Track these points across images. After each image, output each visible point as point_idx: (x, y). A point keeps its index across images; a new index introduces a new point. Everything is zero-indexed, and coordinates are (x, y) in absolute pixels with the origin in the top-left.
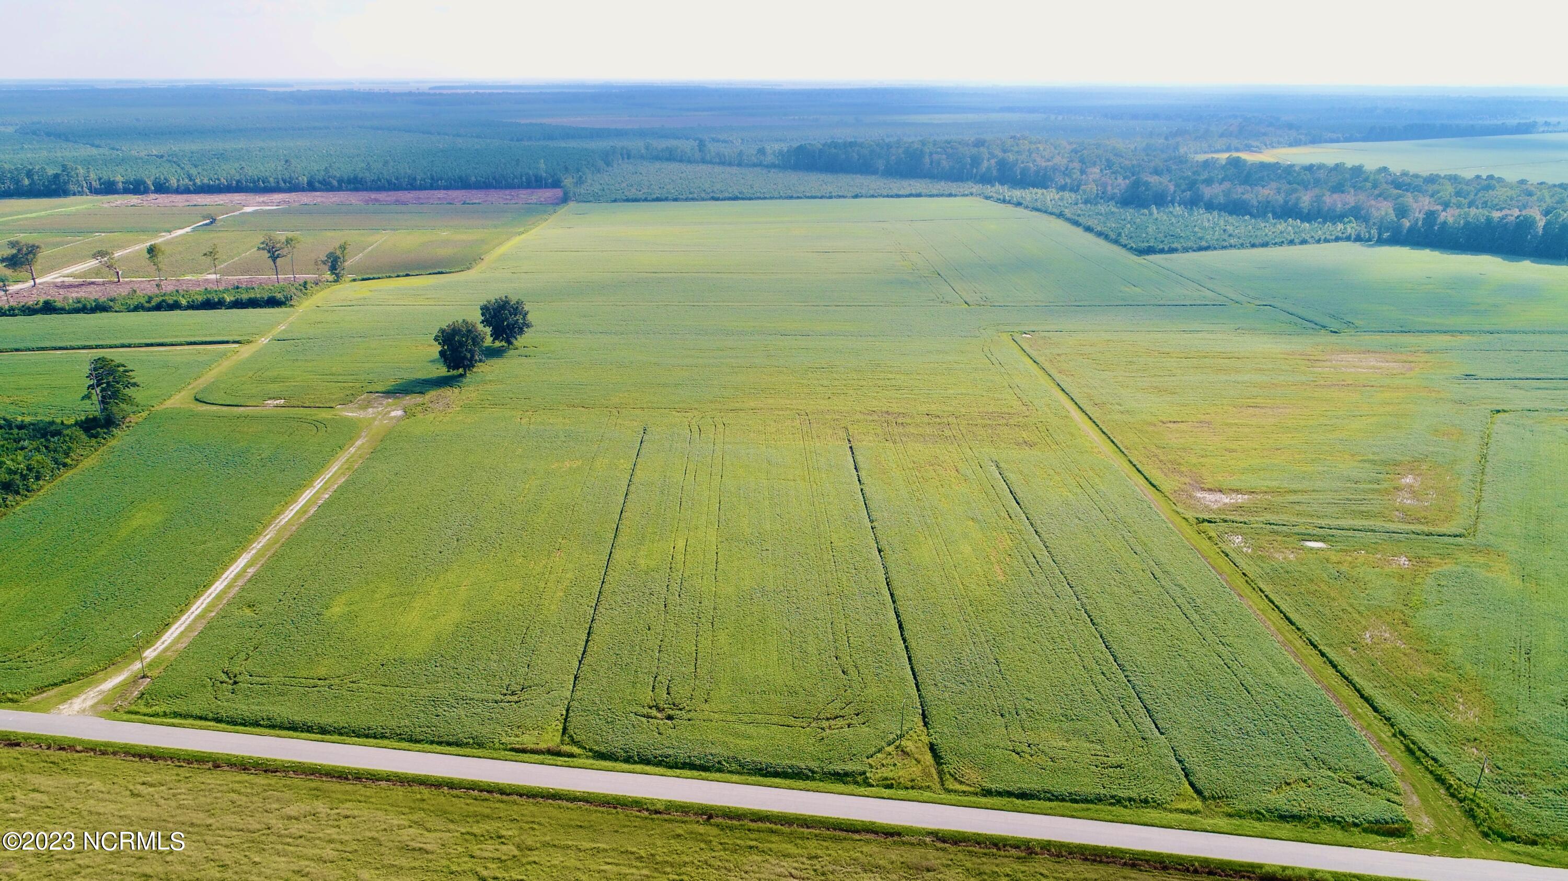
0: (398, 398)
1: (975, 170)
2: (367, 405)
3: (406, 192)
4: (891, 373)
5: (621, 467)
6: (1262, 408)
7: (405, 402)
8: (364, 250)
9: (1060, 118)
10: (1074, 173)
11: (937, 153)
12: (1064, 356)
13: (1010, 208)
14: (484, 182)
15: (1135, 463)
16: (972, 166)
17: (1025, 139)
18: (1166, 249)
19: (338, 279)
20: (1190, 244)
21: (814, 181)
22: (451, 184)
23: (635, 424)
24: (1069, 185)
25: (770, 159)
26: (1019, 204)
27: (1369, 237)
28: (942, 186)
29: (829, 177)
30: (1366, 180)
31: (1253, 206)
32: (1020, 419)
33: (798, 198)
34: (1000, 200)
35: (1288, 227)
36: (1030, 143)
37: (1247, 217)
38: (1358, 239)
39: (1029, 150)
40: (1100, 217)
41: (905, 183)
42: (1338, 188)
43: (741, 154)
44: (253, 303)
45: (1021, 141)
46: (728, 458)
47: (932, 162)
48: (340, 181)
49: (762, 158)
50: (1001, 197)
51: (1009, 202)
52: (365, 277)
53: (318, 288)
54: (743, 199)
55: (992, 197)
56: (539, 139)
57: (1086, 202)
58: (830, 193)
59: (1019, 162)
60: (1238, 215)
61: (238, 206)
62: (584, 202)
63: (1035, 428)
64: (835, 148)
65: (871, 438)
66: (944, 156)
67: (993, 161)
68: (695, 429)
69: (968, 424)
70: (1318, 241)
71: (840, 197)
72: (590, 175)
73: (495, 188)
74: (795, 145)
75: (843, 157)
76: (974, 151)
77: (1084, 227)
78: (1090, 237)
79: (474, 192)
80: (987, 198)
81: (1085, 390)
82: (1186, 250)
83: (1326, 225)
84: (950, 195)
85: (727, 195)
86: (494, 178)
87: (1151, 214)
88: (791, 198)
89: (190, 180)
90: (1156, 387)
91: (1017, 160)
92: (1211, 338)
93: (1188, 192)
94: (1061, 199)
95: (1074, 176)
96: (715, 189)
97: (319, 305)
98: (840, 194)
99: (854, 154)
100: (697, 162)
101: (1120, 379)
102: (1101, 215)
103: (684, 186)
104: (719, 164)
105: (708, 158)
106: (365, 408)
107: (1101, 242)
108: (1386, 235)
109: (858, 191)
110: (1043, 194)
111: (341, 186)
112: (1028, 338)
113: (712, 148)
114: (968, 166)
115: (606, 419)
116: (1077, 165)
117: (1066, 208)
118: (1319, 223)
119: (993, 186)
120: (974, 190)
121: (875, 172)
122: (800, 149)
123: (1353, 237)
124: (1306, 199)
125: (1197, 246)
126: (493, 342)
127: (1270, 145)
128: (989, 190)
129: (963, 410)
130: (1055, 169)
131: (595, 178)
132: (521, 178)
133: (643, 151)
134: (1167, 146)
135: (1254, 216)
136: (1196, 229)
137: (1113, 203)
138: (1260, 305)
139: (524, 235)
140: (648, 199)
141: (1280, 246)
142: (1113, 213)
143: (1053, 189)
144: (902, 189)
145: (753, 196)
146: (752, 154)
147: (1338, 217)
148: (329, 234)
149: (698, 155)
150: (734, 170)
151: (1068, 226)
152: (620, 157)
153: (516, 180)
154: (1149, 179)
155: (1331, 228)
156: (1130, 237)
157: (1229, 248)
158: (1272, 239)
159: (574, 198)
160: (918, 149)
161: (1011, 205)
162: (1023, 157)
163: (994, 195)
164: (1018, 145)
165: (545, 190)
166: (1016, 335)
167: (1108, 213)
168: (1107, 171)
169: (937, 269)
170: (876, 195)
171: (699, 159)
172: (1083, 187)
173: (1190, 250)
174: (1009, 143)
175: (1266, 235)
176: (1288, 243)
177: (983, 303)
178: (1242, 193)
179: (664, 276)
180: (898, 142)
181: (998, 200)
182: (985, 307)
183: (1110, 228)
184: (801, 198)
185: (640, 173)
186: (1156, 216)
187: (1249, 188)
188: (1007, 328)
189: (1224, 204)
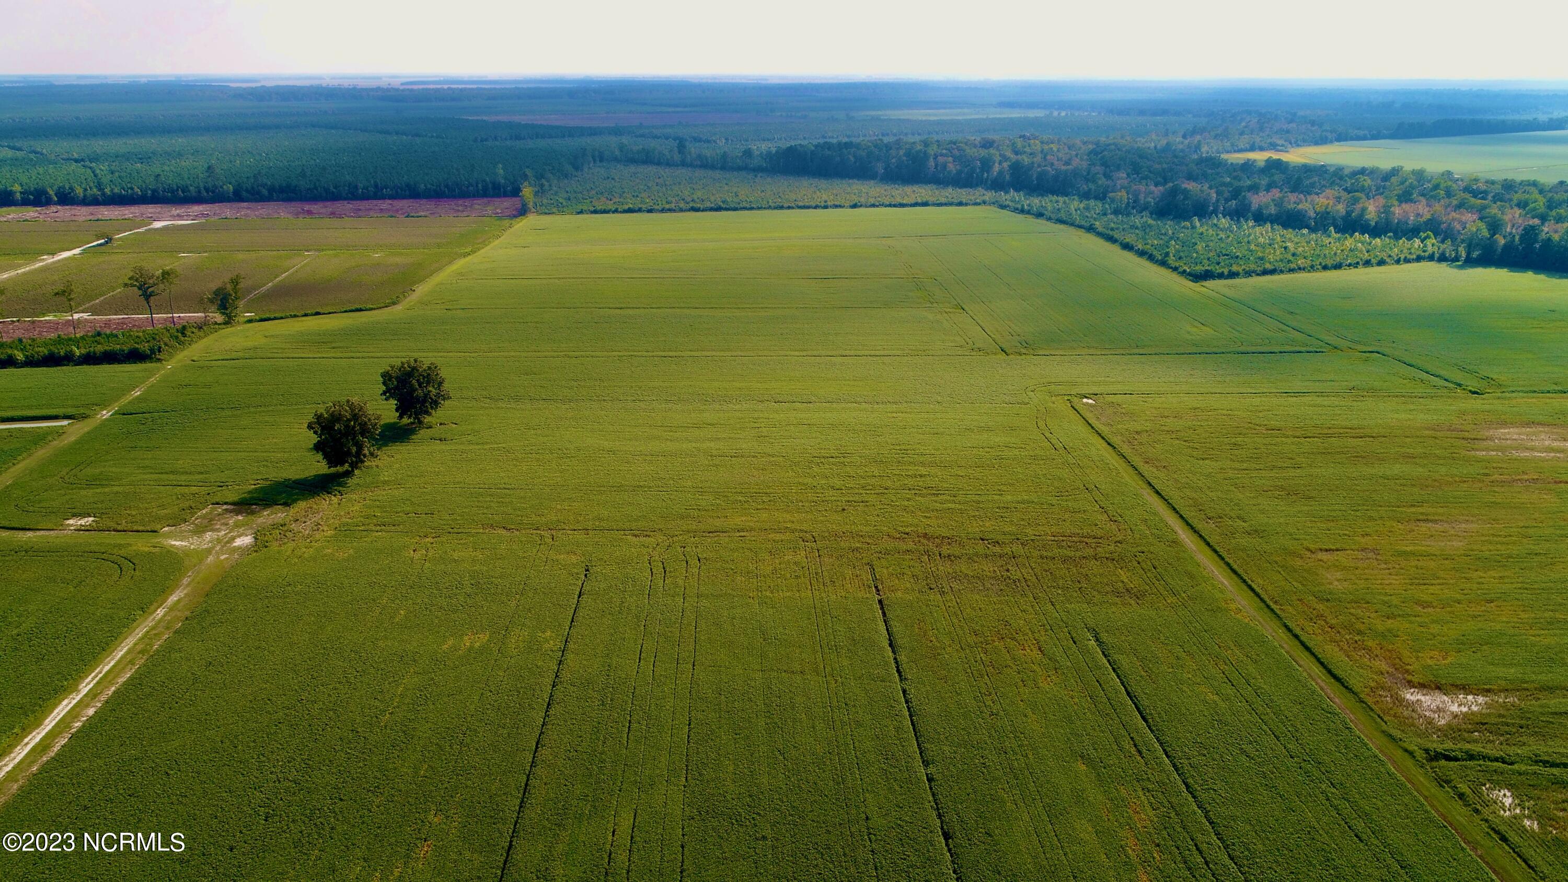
0: (253, 513)
1: (985, 175)
2: (207, 525)
3: (346, 202)
4: (923, 464)
5: (546, 646)
6: (1435, 521)
7: (260, 520)
8: (275, 278)
9: (1063, 114)
10: (1099, 179)
11: (942, 155)
12: (1145, 435)
13: (1031, 220)
15: (1298, 631)
16: (982, 170)
17: (1035, 138)
18: (1226, 273)
19: (228, 322)
20: (1253, 267)
21: (805, 188)
22: (397, 192)
23: (574, 559)
24: (1093, 190)
25: (756, 161)
26: (1040, 215)
27: (1456, 256)
28: (950, 193)
29: (823, 183)
30: (1436, 187)
31: (1310, 218)
32: (1112, 548)
33: (789, 208)
34: (1017, 209)
35: (1356, 242)
36: (1042, 143)
37: (1305, 231)
38: (1442, 258)
39: (1042, 151)
40: (1137, 231)
41: (908, 189)
42: (1405, 197)
43: (725, 156)
44: (110, 358)
45: (1032, 141)
46: (704, 626)
47: (936, 166)
48: (272, 190)
49: (748, 160)
50: (1019, 206)
51: (1028, 212)
52: (264, 317)
53: (202, 334)
54: (727, 209)
55: (1008, 206)
56: (506, 139)
57: (1116, 212)
58: (826, 202)
59: (1036, 165)
60: (1294, 229)
61: (146, 221)
62: (546, 214)
63: (1135, 564)
64: (829, 149)
65: (908, 585)
66: (950, 159)
67: (1006, 165)
68: (658, 570)
69: (1042, 557)
70: (1398, 262)
71: (836, 206)
72: (556, 181)
73: (448, 197)
74: (785, 145)
75: (838, 159)
76: (983, 153)
77: (1121, 244)
78: (1129, 256)
79: (424, 201)
80: (1003, 207)
81: (1188, 492)
82: (1248, 274)
83: (1401, 241)
84: (960, 204)
85: (708, 205)
86: (447, 186)
87: (1193, 227)
88: (782, 208)
89: (100, 190)
90: (1282, 488)
91: (1033, 163)
92: (1326, 403)
93: (1234, 202)
94: (1087, 208)
95: (1100, 182)
96: (695, 197)
97: (195, 358)
98: (836, 203)
99: (850, 157)
100: (677, 166)
101: (1230, 474)
102: (1137, 228)
103: (660, 194)
104: (700, 167)
105: (688, 160)
106: (199, 531)
107: (1144, 262)
108: (1475, 254)
109: (855, 199)
110: (1065, 202)
111: (272, 195)
112: (1091, 405)
113: (693, 149)
114: (978, 170)
115: (535, 551)
116: (1098, 169)
117: (1095, 219)
118: (1390, 237)
119: (1007, 192)
120: (987, 198)
121: (873, 177)
122: (790, 150)
123: (1437, 256)
124: (1372, 210)
125: (1262, 269)
126: (401, 417)
127: (1295, 143)
128: (1003, 197)
129: (1029, 531)
130: (1075, 173)
131: (561, 185)
132: (477, 186)
133: (617, 153)
134: (1189, 147)
135: (1313, 230)
136: (1253, 247)
137: (1148, 215)
138: (1365, 352)
139: (470, 257)
140: (619, 210)
141: (1355, 267)
142: (1150, 226)
143: (1076, 197)
144: (906, 197)
145: (738, 206)
146: (737, 156)
147: (1413, 232)
148: (241, 256)
149: (677, 157)
150: (717, 174)
151: (1100, 242)
152: (591, 159)
153: (471, 188)
154: (1187, 186)
155: (1408, 244)
156: (1180, 258)
157: (1298, 271)
158: (1344, 259)
159: (534, 210)
160: (920, 151)
161: (1031, 216)
162: (1038, 159)
163: (1010, 204)
164: (1029, 146)
165: (503, 199)
166: (1075, 400)
167: (1145, 228)
168: (1135, 176)
169: (960, 302)
170: (877, 204)
171: (679, 163)
172: (1111, 195)
173: (1253, 274)
174: (1019, 143)
175: (1335, 254)
176: (1364, 264)
177: (1024, 351)
178: (1295, 203)
179: (631, 313)
180: (898, 142)
181: (1015, 210)
182: (1028, 357)
183: (1152, 246)
184: (793, 208)
185: (613, 179)
186: (1201, 231)
187: (1302, 196)
188: (1062, 389)
189: (1276, 215)
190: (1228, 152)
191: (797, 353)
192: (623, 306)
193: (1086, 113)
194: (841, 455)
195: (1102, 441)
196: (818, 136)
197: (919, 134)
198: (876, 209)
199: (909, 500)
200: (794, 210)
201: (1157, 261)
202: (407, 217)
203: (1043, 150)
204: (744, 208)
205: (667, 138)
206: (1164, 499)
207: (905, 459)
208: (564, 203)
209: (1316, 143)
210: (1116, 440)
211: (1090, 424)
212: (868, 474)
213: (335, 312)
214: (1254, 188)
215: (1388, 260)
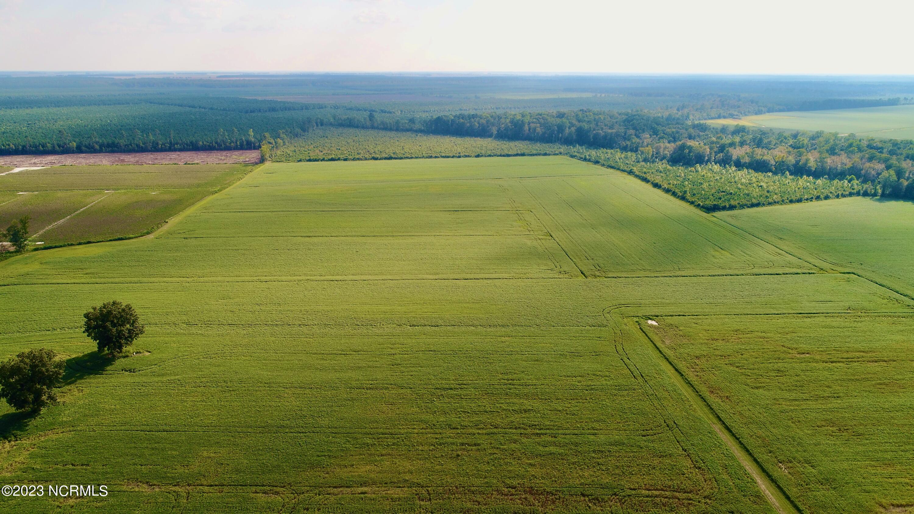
1: (560, 135)
4: (527, 396)
9: (603, 95)
10: (633, 138)
11: (533, 122)
12: (704, 360)
13: (591, 165)
14: (209, 146)
16: (558, 132)
17: (590, 111)
18: (728, 206)
19: (19, 251)
20: (743, 201)
21: (447, 143)
22: (184, 146)
24: (629, 146)
25: (417, 126)
26: (597, 162)
27: (875, 193)
28: (538, 147)
29: (459, 140)
30: (850, 145)
31: (772, 165)
33: (436, 157)
34: (582, 158)
35: (804, 181)
36: (594, 114)
37: (770, 174)
38: (866, 194)
40: (661, 175)
41: (512, 144)
42: (832, 151)
43: (397, 122)
45: (588, 113)
47: (529, 129)
48: (101, 146)
49: (412, 125)
50: (583, 156)
51: (589, 160)
54: (395, 158)
55: (576, 156)
56: (266, 111)
57: (645, 160)
58: (459, 153)
59: (592, 129)
60: (763, 172)
61: (12, 167)
62: (277, 162)
64: (463, 118)
66: (538, 125)
67: (573, 129)
70: (837, 196)
71: (466, 156)
72: (287, 140)
73: (217, 150)
74: (436, 115)
75: (468, 125)
76: (559, 121)
77: (652, 183)
78: (658, 192)
80: (572, 157)
81: (754, 429)
82: (742, 207)
83: (835, 182)
84: (545, 154)
85: (384, 155)
86: (216, 143)
87: (697, 171)
88: (431, 157)
90: (832, 423)
91: (590, 128)
93: (721, 154)
94: (626, 158)
96: (376, 149)
98: (466, 154)
99: (476, 123)
100: (368, 128)
101: (784, 405)
102: (661, 172)
103: (355, 148)
104: (383, 129)
105: (376, 125)
107: (670, 197)
108: (888, 192)
109: (479, 151)
110: (612, 154)
111: (102, 149)
112: (655, 327)
113: (378, 117)
114: (556, 132)
116: (631, 131)
117: (633, 166)
118: (826, 178)
119: (574, 146)
120: (562, 150)
121: (490, 136)
122: (439, 119)
123: (862, 192)
124: (811, 160)
125: (750, 203)
128: (573, 150)
130: (617, 135)
131: (291, 142)
132: (236, 143)
133: (332, 120)
134: (682, 116)
135: (775, 173)
136: (739, 186)
137: (666, 162)
138: (844, 273)
139: (217, 194)
140: (326, 159)
141: (811, 201)
142: (669, 170)
143: (618, 150)
144: (511, 150)
145: (403, 156)
146: (406, 123)
147: (841, 175)
148: (60, 194)
149: (368, 123)
150: (393, 134)
151: (639, 182)
152: (315, 124)
153: (232, 144)
154: (691, 144)
155: (840, 183)
156: (694, 195)
157: (774, 204)
158: (802, 195)
159: (269, 159)
160: (519, 120)
161: (591, 163)
162: (593, 126)
163: (577, 154)
164: (587, 116)
165: (253, 151)
166: (642, 321)
167: (666, 171)
168: (655, 136)
169: (549, 230)
170: (493, 155)
171: (370, 126)
172: (641, 149)
173: (745, 207)
174: (580, 114)
175: (795, 191)
176: (816, 199)
177: (597, 273)
178: (761, 155)
179: (315, 241)
180: (505, 114)
181: (581, 159)
182: (601, 279)
183: (673, 185)
184: (438, 157)
185: (327, 137)
186: (702, 174)
187: (764, 150)
188: (630, 311)
189: (749, 163)
190: (705, 119)
191: (431, 277)
192: (311, 235)
193: (616, 95)
194: (458, 386)
195: (670, 367)
196: (457, 109)
197: (518, 108)
198: (492, 158)
199: (515, 442)
200: (439, 159)
201: (679, 197)
202: (185, 164)
203: (595, 119)
204: (407, 158)
205: (365, 111)
206: (735, 436)
207: (511, 391)
208: (291, 155)
209: (756, 114)
210: (681, 366)
211: (658, 348)
212: (481, 409)
213: (103, 241)
214: (732, 144)
215: (831, 195)
